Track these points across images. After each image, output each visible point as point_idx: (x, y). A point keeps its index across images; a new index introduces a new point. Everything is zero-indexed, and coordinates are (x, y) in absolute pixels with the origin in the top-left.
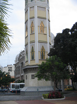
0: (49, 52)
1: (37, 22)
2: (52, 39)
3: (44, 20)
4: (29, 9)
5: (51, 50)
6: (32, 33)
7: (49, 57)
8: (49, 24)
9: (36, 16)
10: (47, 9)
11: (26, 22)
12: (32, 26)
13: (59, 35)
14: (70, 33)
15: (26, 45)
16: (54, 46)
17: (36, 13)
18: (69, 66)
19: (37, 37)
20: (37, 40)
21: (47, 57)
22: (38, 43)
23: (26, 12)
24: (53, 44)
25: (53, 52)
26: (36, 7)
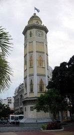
0: (47, 85)
1: (35, 56)
2: (51, 72)
3: (43, 54)
4: (28, 43)
5: (49, 83)
6: (31, 67)
7: (47, 89)
8: (47, 57)
9: (35, 51)
10: (45, 44)
11: (25, 56)
12: (31, 60)
13: (56, 68)
14: (67, 66)
15: (25, 78)
16: (53, 79)
17: (35, 47)
18: (67, 98)
19: (36, 70)
20: (35, 74)
21: (45, 89)
22: (36, 76)
23: (25, 47)
24: (51, 77)
25: (51, 85)
26: (34, 43)
